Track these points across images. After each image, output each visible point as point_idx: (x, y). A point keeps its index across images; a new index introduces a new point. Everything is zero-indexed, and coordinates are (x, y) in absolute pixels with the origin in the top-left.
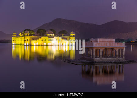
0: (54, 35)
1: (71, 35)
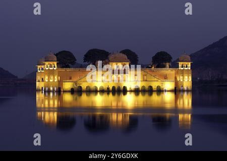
0: (127, 64)
1: (180, 64)
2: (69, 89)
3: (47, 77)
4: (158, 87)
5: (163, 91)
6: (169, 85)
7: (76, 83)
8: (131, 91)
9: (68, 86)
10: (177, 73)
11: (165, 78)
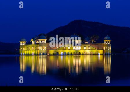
1: (105, 41)
7: (56, 50)
11: (98, 48)
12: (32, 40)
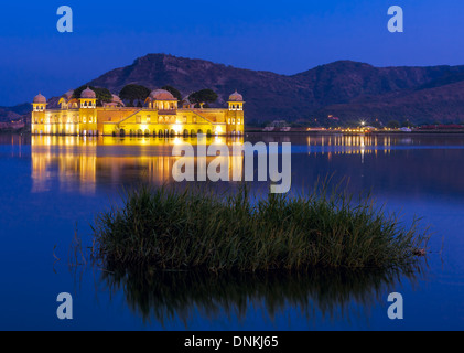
0: (175, 103)
1: (230, 104)
2: (111, 133)
3: (84, 118)
4: (209, 131)
5: (214, 135)
6: (219, 129)
7: (118, 125)
8: (179, 135)
9: (109, 128)
10: (227, 115)
11: (214, 120)
12: (62, 100)
